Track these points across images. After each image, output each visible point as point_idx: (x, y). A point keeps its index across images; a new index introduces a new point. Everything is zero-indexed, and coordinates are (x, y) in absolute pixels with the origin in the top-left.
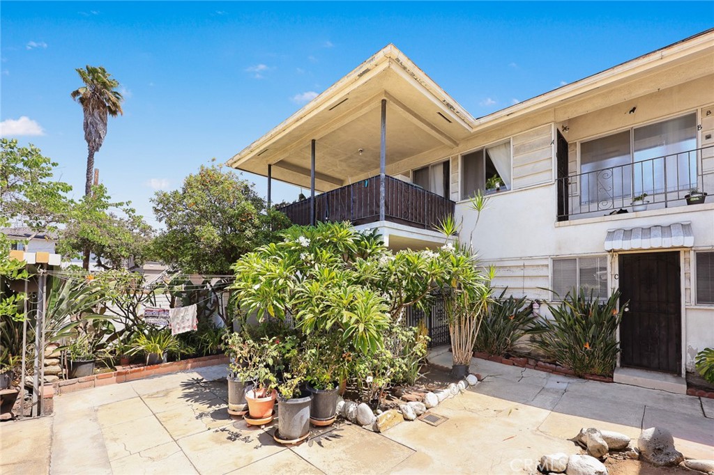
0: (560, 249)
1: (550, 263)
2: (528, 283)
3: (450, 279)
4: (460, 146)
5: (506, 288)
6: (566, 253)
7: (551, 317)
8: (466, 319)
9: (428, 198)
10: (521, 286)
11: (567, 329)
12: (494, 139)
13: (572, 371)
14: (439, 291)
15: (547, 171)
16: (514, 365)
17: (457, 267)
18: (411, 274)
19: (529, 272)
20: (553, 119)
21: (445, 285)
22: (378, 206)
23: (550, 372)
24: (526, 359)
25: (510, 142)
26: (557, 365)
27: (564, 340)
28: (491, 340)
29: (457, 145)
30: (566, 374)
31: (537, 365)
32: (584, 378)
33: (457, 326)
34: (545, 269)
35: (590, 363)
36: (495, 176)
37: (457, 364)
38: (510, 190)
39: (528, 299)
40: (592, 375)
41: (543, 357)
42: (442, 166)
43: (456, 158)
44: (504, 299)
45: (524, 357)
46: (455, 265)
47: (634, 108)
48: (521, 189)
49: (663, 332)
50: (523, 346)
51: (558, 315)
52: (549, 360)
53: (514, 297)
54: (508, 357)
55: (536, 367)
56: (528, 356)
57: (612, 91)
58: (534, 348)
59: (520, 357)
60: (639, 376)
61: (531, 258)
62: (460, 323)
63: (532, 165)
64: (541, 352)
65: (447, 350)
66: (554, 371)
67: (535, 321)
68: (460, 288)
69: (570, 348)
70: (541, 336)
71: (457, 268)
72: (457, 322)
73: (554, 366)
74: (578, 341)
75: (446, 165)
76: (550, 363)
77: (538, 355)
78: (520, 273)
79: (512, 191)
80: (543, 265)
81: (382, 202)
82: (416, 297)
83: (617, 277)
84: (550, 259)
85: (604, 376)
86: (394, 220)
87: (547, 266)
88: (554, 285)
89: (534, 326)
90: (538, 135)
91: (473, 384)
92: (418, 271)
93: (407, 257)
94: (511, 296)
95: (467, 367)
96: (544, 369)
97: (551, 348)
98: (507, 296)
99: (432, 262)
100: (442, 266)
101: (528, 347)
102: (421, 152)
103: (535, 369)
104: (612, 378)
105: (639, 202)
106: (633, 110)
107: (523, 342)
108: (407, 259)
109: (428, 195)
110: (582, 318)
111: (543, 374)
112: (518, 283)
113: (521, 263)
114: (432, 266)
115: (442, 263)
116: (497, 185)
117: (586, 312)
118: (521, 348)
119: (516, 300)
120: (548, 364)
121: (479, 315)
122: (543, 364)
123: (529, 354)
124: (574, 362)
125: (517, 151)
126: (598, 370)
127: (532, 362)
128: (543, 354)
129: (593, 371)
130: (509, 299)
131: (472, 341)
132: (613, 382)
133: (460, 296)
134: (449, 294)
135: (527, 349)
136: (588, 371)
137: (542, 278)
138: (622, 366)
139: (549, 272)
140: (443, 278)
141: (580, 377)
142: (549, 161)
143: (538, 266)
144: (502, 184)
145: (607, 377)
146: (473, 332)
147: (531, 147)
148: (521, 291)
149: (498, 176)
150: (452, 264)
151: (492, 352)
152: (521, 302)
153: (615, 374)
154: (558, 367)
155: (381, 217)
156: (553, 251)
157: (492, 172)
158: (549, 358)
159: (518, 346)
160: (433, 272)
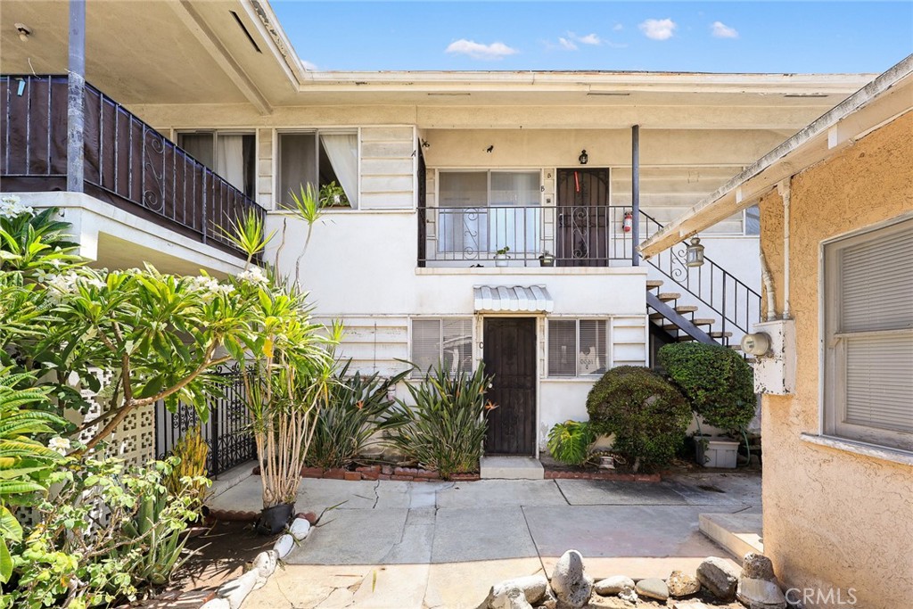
0: (421, 306)
1: (409, 323)
2: (382, 353)
3: (260, 341)
4: (275, 115)
5: (350, 361)
6: (428, 311)
7: (411, 401)
8: (289, 418)
9: (209, 184)
10: (372, 357)
11: (433, 416)
12: (334, 122)
13: (436, 474)
14: (234, 368)
15: (406, 192)
16: (362, 478)
17: (275, 315)
18: (154, 324)
19: (382, 336)
20: (414, 120)
21: (249, 353)
22: (61, 153)
23: (410, 480)
24: (378, 467)
25: (356, 135)
26: (418, 468)
27: (428, 433)
28: (327, 445)
29: (271, 111)
30: (429, 479)
31: (393, 474)
32: (450, 481)
33: (271, 434)
34: (403, 332)
35: (456, 459)
36: (333, 183)
37: (272, 505)
38: (357, 209)
39: (381, 377)
40: (459, 474)
41: (401, 458)
42: (241, 142)
43: (267, 134)
44: (346, 376)
45: (374, 464)
46: (269, 312)
47: (492, 147)
48: (373, 212)
49: (522, 410)
50: (372, 446)
51: (422, 397)
52: (408, 463)
53: (361, 374)
54: (353, 467)
55: (393, 476)
56: (381, 461)
57: (480, 109)
58: (387, 448)
59: (370, 464)
60: (503, 467)
61: (385, 316)
62: (276, 428)
63: (388, 179)
64: (397, 452)
65: (250, 471)
66: (415, 478)
67: (390, 409)
68: (276, 361)
69: (436, 441)
70: (400, 430)
71: (274, 319)
72: (270, 425)
73: (416, 470)
74: (444, 432)
75: (249, 141)
76: (410, 467)
77: (393, 457)
78: (369, 337)
79: (359, 211)
80: (400, 328)
81: (75, 146)
82: (172, 381)
83: (482, 345)
84: (409, 319)
85: (470, 473)
86: (116, 200)
87: (406, 328)
88: (414, 356)
89: (389, 416)
90: (395, 136)
91: (303, 535)
92: (177, 320)
93: (142, 282)
94: (358, 373)
95: (291, 506)
96: (403, 477)
97: (412, 446)
98: (351, 373)
99: (216, 301)
100: (240, 312)
101: (380, 447)
102: (195, 99)
103: (391, 479)
104: (479, 473)
105: (502, 256)
106: (490, 149)
107: (374, 441)
108: (144, 288)
109: (210, 179)
110: (448, 399)
111: (402, 485)
112: (368, 353)
113: (370, 323)
114: (215, 309)
115: (239, 306)
116: (337, 199)
117: (453, 392)
118: (370, 450)
119: (365, 378)
120: (408, 470)
121: (315, 409)
122: (401, 470)
123: (382, 456)
124: (439, 462)
125: (368, 151)
126: (465, 467)
127: (387, 470)
128: (399, 454)
129: (459, 469)
130: (355, 378)
131: (301, 455)
132: (480, 479)
133: (278, 375)
134: (254, 372)
135: (379, 450)
136: (455, 470)
137: (399, 345)
138: (485, 456)
139: (407, 337)
140: (242, 339)
141: (446, 479)
142: (409, 179)
143: (394, 328)
144: (343, 197)
145: (474, 474)
146: (303, 441)
147: (387, 152)
148: (372, 364)
149: (338, 184)
150: (264, 310)
151: (328, 465)
152: (369, 381)
153: (482, 469)
154: (421, 470)
155: (70, 183)
156: (412, 308)
157: (327, 176)
158: (408, 459)
159: (366, 448)
160: (216, 324)
